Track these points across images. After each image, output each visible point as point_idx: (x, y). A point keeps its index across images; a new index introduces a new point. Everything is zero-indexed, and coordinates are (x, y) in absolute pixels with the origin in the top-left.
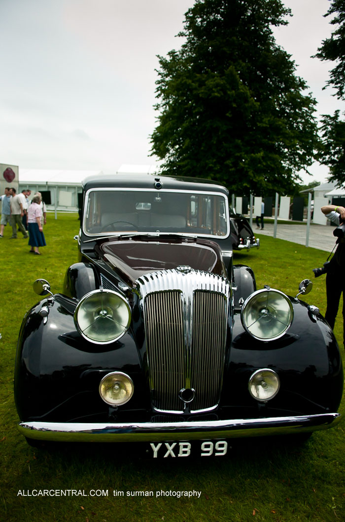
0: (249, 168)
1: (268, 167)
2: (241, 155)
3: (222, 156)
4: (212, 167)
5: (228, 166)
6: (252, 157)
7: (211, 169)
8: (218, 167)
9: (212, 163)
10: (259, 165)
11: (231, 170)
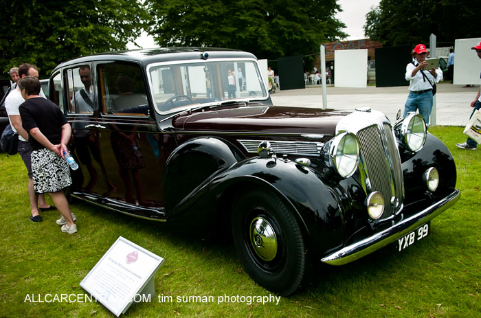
0: (79, 44)
1: (101, 41)
2: (66, 30)
3: (42, 31)
4: (32, 46)
5: (52, 44)
6: (80, 31)
7: (30, 48)
8: (40, 46)
9: (31, 41)
10: (90, 40)
11: (57, 47)
